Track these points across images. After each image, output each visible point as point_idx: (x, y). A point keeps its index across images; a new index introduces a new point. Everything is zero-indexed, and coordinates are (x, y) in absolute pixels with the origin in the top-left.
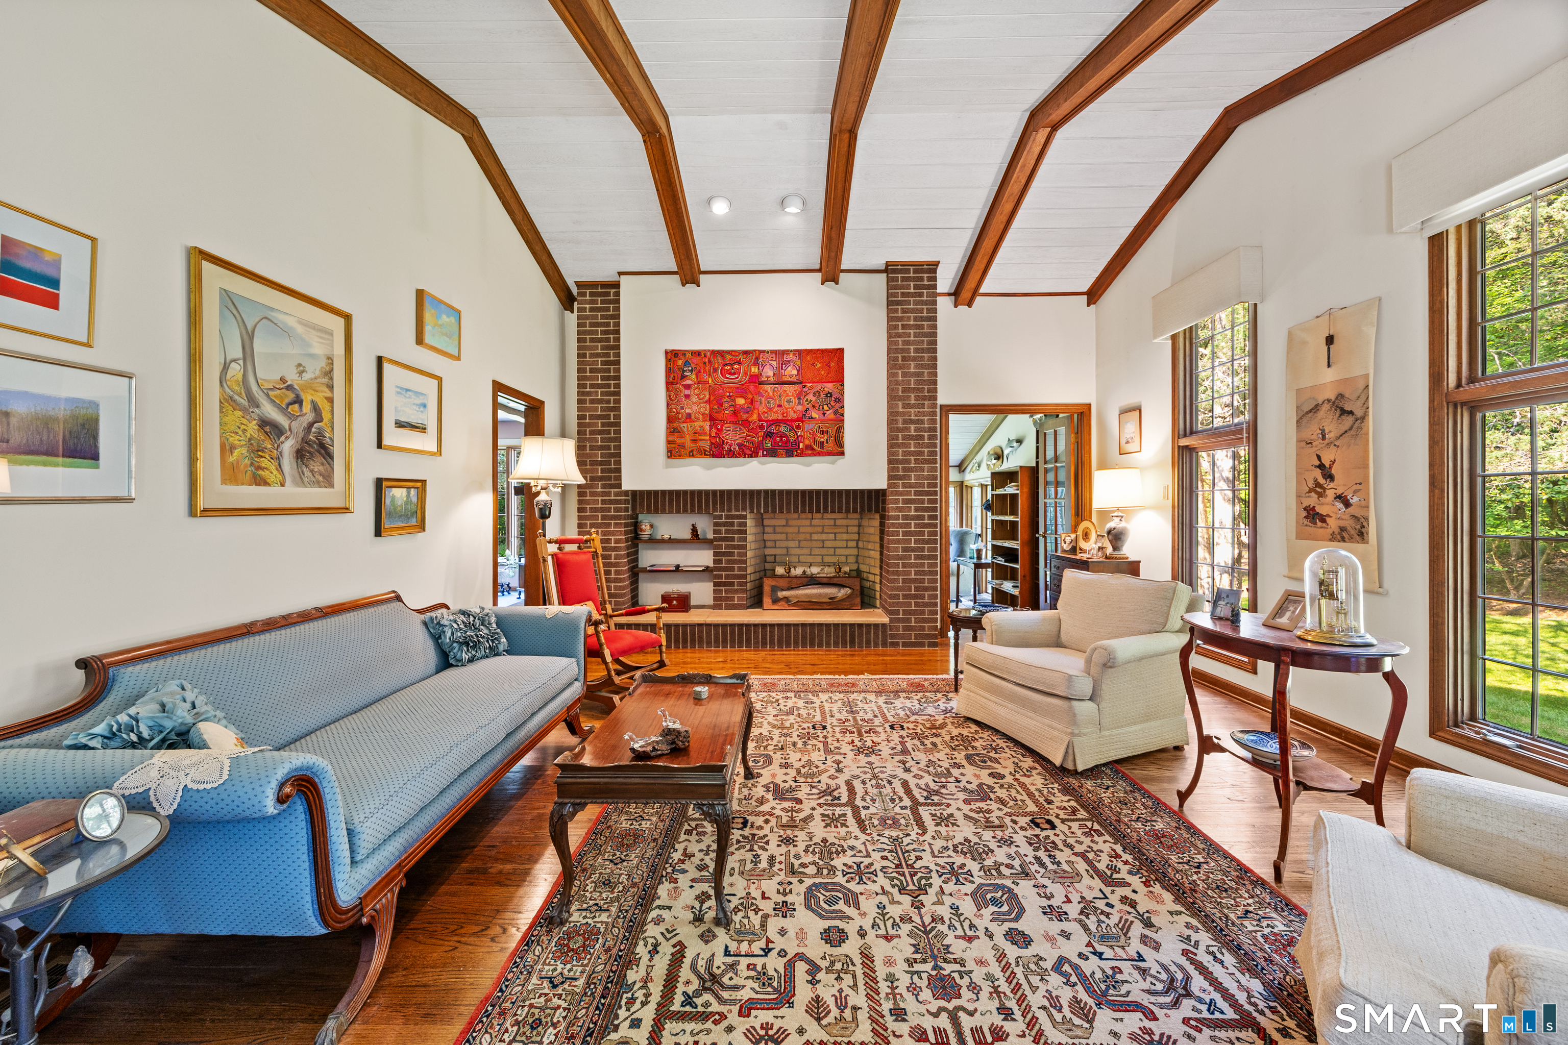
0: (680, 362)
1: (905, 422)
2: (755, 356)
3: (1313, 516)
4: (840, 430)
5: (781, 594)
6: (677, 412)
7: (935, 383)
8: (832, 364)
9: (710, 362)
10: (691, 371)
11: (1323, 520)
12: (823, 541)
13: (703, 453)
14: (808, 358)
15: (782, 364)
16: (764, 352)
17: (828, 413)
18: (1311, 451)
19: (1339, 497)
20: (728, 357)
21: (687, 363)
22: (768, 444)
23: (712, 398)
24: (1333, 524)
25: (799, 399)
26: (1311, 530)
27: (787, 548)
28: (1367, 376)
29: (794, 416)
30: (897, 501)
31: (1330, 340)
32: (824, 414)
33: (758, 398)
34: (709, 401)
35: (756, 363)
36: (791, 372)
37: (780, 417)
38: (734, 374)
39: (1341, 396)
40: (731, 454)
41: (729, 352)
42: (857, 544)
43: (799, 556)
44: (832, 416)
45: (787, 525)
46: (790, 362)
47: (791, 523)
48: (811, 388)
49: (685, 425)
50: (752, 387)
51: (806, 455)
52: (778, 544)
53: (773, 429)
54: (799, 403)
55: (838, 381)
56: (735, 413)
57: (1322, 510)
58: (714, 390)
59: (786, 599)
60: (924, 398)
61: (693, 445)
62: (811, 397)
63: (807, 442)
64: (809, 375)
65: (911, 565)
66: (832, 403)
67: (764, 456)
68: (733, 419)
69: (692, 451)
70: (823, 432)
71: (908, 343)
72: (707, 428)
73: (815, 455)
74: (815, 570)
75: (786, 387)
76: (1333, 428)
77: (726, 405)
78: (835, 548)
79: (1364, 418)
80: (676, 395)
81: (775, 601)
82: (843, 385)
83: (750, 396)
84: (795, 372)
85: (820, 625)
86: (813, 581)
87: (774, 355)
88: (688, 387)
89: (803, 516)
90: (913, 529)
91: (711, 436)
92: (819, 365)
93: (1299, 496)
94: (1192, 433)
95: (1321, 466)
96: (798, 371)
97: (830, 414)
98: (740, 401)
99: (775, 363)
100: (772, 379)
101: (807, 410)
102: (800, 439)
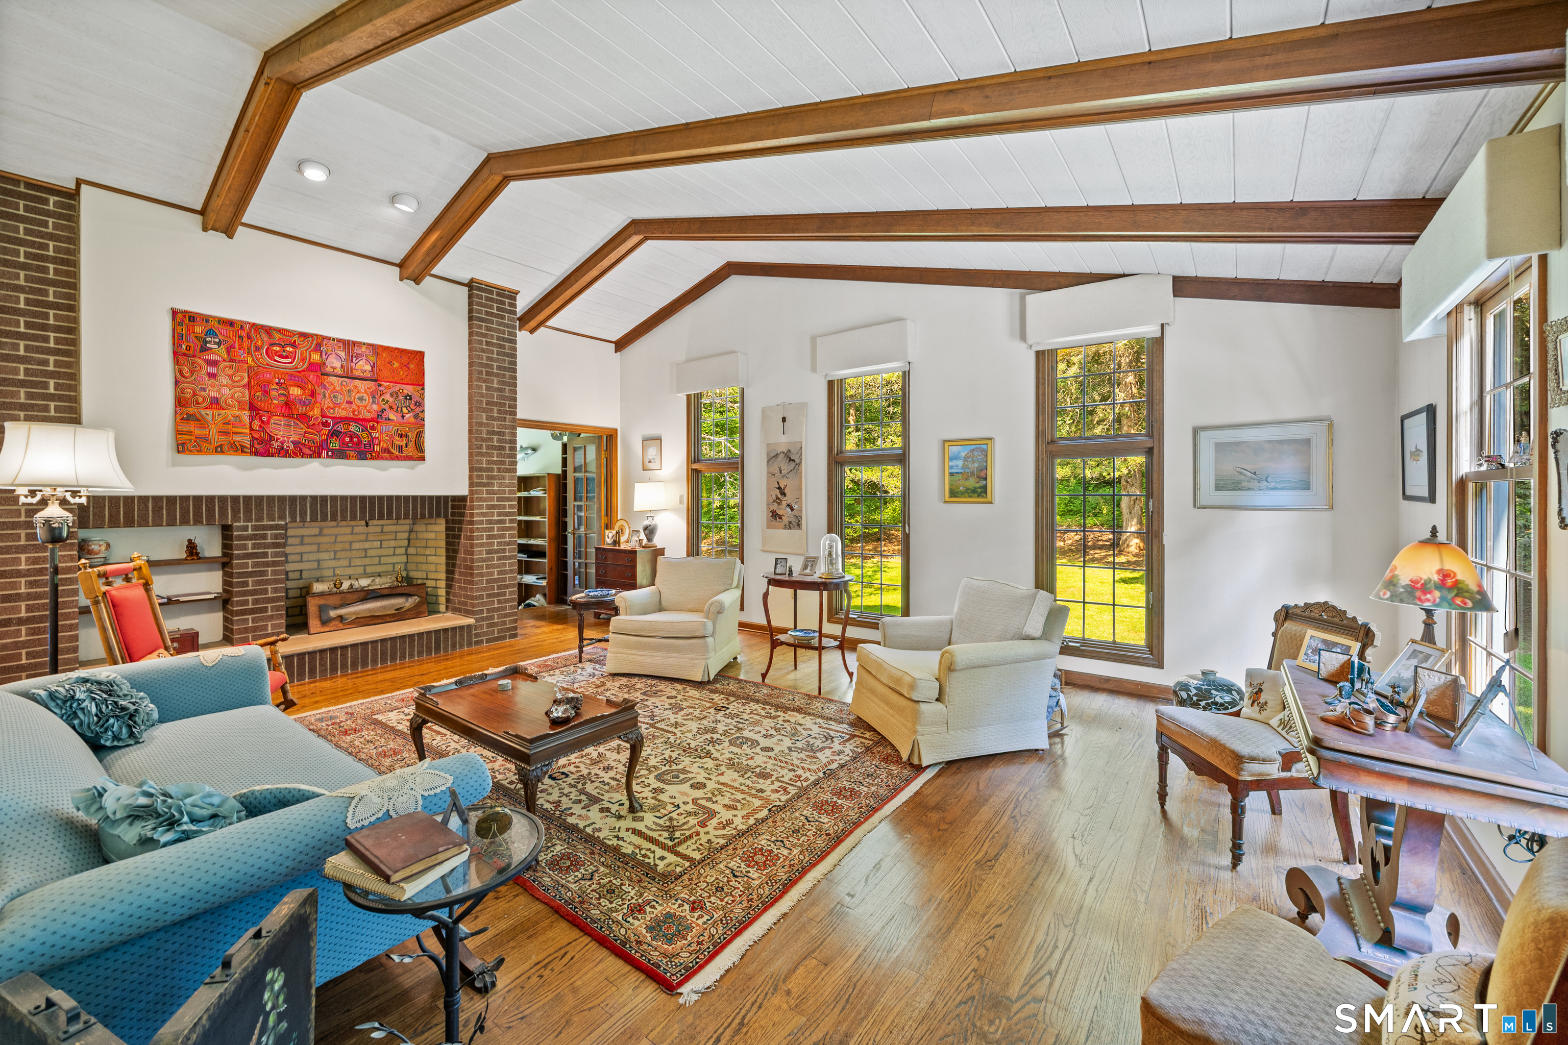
0: (198, 329)
1: (489, 433)
2: (319, 342)
3: (775, 515)
4: (420, 435)
5: (333, 613)
6: (195, 394)
7: (515, 400)
8: (412, 366)
9: (249, 337)
10: (219, 344)
11: (780, 518)
12: (366, 550)
13: (240, 449)
14: (384, 355)
15: (351, 358)
16: (329, 338)
17: (407, 416)
18: (774, 479)
19: (788, 505)
20: (277, 336)
21: (210, 332)
22: (335, 444)
23: (253, 382)
24: (785, 520)
25: (374, 397)
26: (774, 523)
27: (318, 561)
28: (801, 442)
29: (368, 416)
30: (481, 507)
31: (784, 420)
32: (403, 417)
33: (319, 390)
34: (248, 386)
35: (318, 348)
36: (363, 366)
37: (350, 415)
38: (287, 357)
39: (789, 451)
40: (283, 452)
41: (280, 331)
42: (406, 550)
43: (334, 568)
44: (412, 420)
45: (321, 534)
46: (362, 355)
47: (325, 531)
48: (388, 388)
49: (208, 412)
50: (312, 377)
51: (383, 459)
52: (305, 557)
53: (341, 427)
54: (373, 402)
55: (418, 385)
56: (288, 405)
57: (779, 512)
58: (257, 374)
59: (341, 618)
60: (506, 412)
61: (222, 438)
62: (387, 397)
63: (383, 445)
64: (386, 374)
65: (493, 566)
66: (412, 406)
67: (328, 457)
68: (285, 411)
69: (221, 446)
70: (401, 436)
71: (491, 359)
72: (246, 420)
73: (392, 459)
74: (364, 582)
75: (357, 382)
76: (786, 468)
77: (274, 393)
78: (380, 557)
79: (799, 464)
80: (192, 372)
81: (324, 623)
82: (423, 389)
83: (310, 386)
84: (368, 368)
85: (403, 637)
86: (368, 595)
87: (341, 344)
88: (214, 363)
89: (344, 523)
90: (496, 533)
91: (251, 429)
92: (396, 365)
93: (768, 504)
94: (699, 460)
95: (779, 488)
96: (373, 367)
97: (409, 417)
98: (295, 391)
99: (342, 354)
100: (339, 371)
101: (383, 411)
102: (376, 441)
